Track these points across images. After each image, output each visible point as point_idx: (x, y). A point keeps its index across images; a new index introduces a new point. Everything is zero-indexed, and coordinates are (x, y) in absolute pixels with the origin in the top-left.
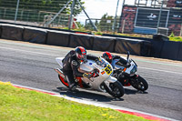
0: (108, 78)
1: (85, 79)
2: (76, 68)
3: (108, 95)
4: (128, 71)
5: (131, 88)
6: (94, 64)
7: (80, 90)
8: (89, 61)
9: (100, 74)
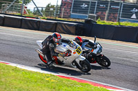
0: (78, 57)
1: (60, 58)
2: (53, 49)
3: (78, 70)
4: (95, 52)
5: (97, 64)
6: (68, 46)
7: (56, 66)
8: (64, 44)
9: (72, 54)
